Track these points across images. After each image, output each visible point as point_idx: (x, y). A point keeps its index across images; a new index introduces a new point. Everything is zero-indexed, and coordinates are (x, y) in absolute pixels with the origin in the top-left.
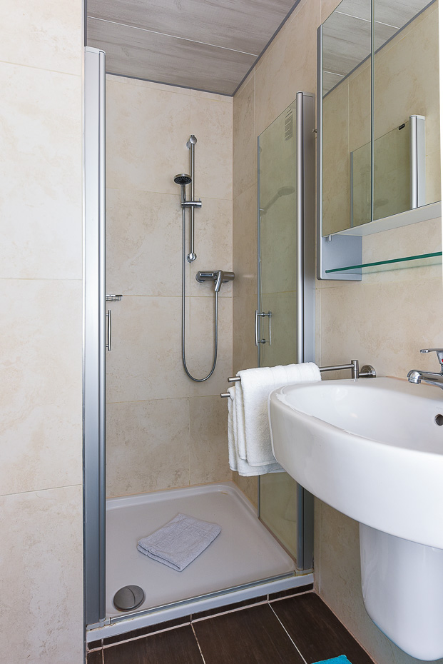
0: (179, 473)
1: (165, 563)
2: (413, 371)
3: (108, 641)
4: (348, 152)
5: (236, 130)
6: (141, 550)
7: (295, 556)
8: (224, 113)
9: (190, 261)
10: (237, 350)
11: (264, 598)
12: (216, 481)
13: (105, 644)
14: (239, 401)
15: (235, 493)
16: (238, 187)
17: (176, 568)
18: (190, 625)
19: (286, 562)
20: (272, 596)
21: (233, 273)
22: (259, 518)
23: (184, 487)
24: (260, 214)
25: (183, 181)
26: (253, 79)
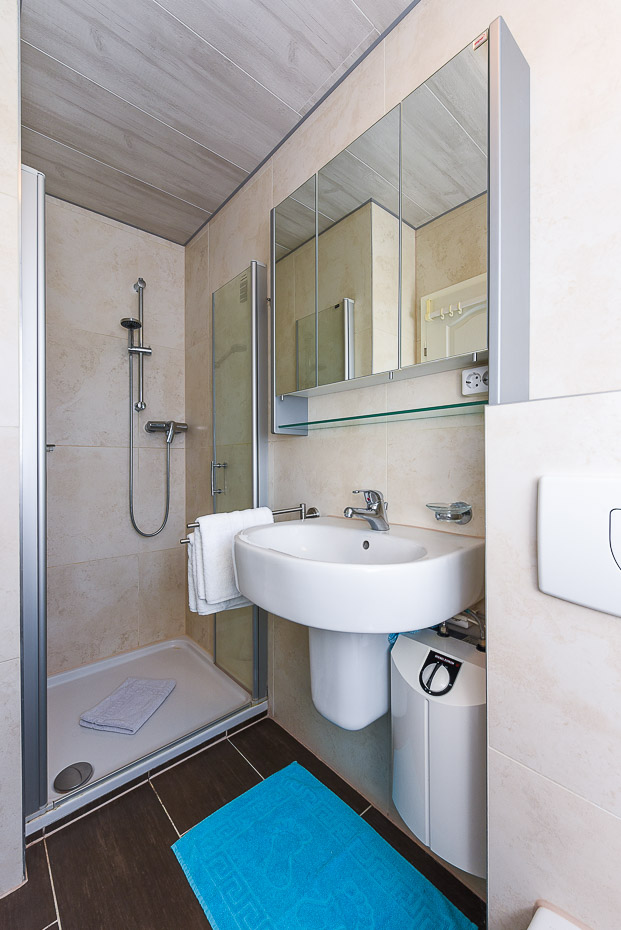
0: (126, 636)
1: (115, 730)
2: (347, 509)
3: (49, 828)
4: (294, 321)
5: (188, 280)
6: (85, 724)
7: (250, 688)
8: (175, 261)
9: (139, 410)
10: (190, 502)
11: (223, 735)
12: (168, 637)
13: (47, 832)
14: (198, 546)
15: (189, 645)
16: (191, 339)
17: (128, 732)
18: (148, 782)
19: (242, 697)
20: (228, 731)
21: (185, 425)
22: (215, 663)
23: (132, 649)
24: (215, 366)
25: (131, 325)
26: (206, 235)
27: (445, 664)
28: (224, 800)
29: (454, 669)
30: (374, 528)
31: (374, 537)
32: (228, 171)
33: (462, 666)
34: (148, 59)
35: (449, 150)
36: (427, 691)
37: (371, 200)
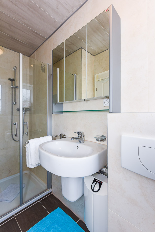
0: (10, 171)
1: (5, 201)
2: (72, 137)
9: (14, 104)
11: (38, 200)
14: (29, 148)
15: (30, 172)
17: (9, 202)
18: (14, 217)
20: (40, 199)
21: (29, 109)
23: (12, 175)
25: (12, 80)
26: (35, 54)
27: (98, 182)
28: (37, 221)
29: (100, 184)
30: (80, 142)
31: (80, 145)
32: (41, 37)
33: (103, 183)
34: (15, 4)
35: (102, 36)
36: (93, 191)
37: (81, 48)
